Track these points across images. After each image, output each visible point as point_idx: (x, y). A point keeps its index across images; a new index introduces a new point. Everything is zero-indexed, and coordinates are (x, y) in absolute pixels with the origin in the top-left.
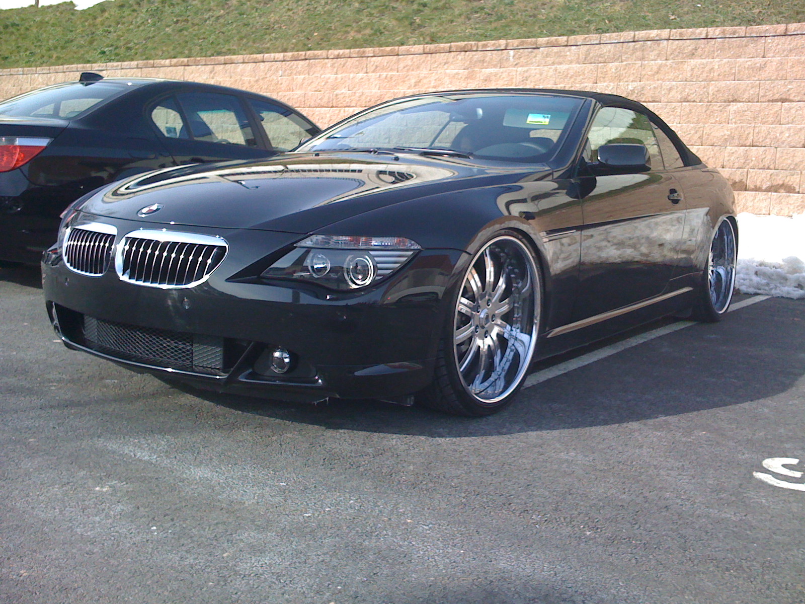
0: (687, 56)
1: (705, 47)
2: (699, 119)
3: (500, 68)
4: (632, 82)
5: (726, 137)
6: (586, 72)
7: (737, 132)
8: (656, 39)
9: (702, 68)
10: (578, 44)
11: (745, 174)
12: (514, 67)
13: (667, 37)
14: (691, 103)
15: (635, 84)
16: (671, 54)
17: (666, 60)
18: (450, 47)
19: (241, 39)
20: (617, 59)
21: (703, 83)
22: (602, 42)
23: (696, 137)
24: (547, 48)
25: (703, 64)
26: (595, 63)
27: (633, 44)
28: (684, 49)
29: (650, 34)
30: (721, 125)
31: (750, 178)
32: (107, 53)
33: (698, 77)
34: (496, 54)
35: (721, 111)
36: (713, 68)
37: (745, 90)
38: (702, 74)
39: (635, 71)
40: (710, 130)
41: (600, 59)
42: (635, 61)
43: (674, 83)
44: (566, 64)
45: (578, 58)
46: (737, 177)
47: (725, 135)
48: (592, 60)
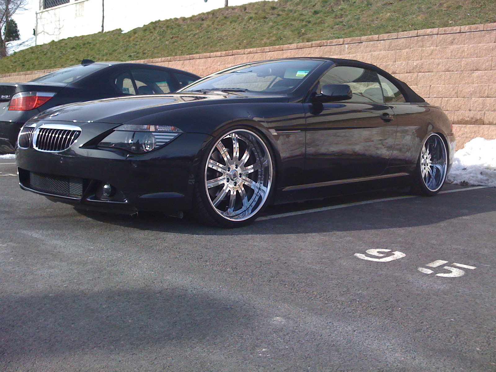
0: (449, 44)
1: (459, 38)
2: (455, 82)
3: (340, 55)
4: (416, 60)
5: (472, 92)
6: (389, 56)
7: (478, 89)
8: (430, 34)
9: (457, 51)
10: (385, 39)
11: (483, 114)
12: (348, 54)
13: (437, 33)
14: (451, 72)
15: (418, 62)
16: (439, 43)
17: (436, 46)
18: (312, 44)
19: (204, 46)
20: (407, 48)
21: (458, 60)
22: (398, 37)
23: (453, 93)
24: (367, 43)
25: (458, 48)
26: (394, 50)
27: (417, 37)
28: (447, 40)
29: (426, 31)
30: (469, 85)
31: (486, 117)
32: (132, 56)
33: (455, 56)
34: (337, 47)
35: (469, 76)
36: (464, 51)
37: (483, 63)
38: (457, 54)
39: (418, 54)
40: (462, 88)
41: (398, 48)
42: (418, 48)
43: (441, 60)
44: (378, 51)
45: (385, 47)
46: (478, 116)
47: (471, 91)
48: (393, 48)
